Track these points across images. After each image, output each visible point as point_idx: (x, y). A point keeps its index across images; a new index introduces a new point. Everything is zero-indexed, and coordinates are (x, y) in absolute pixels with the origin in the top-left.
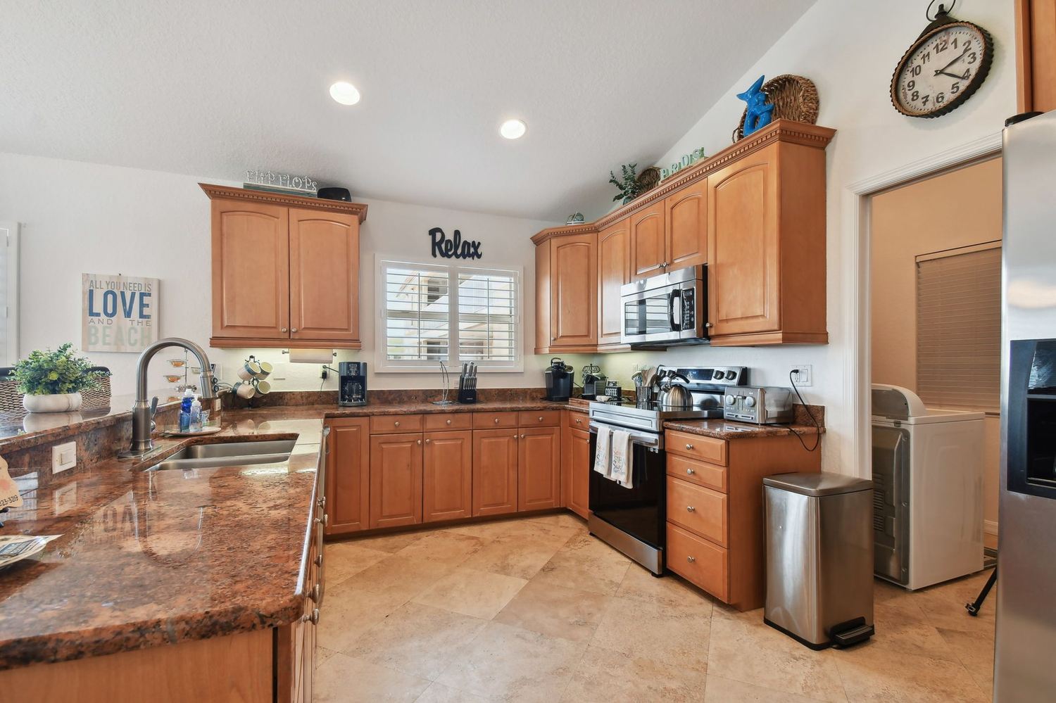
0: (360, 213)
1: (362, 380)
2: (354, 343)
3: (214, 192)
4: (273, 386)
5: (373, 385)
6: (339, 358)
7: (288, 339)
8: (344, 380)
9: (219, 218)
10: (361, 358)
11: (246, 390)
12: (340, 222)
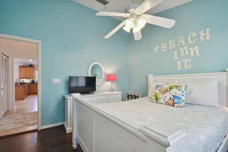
0: (34, 67)
1: (34, 82)
2: (33, 78)
3: (19, 66)
4: (25, 82)
5: (35, 82)
6: (32, 80)
7: (26, 78)
8: (32, 82)
9: (20, 68)
10: (34, 80)
11: (22, 82)
12: (32, 68)
